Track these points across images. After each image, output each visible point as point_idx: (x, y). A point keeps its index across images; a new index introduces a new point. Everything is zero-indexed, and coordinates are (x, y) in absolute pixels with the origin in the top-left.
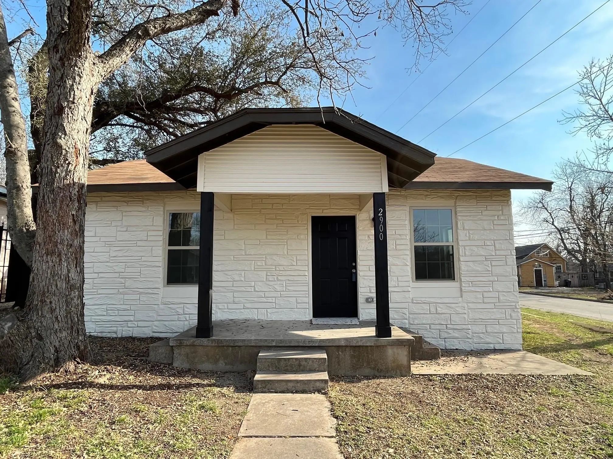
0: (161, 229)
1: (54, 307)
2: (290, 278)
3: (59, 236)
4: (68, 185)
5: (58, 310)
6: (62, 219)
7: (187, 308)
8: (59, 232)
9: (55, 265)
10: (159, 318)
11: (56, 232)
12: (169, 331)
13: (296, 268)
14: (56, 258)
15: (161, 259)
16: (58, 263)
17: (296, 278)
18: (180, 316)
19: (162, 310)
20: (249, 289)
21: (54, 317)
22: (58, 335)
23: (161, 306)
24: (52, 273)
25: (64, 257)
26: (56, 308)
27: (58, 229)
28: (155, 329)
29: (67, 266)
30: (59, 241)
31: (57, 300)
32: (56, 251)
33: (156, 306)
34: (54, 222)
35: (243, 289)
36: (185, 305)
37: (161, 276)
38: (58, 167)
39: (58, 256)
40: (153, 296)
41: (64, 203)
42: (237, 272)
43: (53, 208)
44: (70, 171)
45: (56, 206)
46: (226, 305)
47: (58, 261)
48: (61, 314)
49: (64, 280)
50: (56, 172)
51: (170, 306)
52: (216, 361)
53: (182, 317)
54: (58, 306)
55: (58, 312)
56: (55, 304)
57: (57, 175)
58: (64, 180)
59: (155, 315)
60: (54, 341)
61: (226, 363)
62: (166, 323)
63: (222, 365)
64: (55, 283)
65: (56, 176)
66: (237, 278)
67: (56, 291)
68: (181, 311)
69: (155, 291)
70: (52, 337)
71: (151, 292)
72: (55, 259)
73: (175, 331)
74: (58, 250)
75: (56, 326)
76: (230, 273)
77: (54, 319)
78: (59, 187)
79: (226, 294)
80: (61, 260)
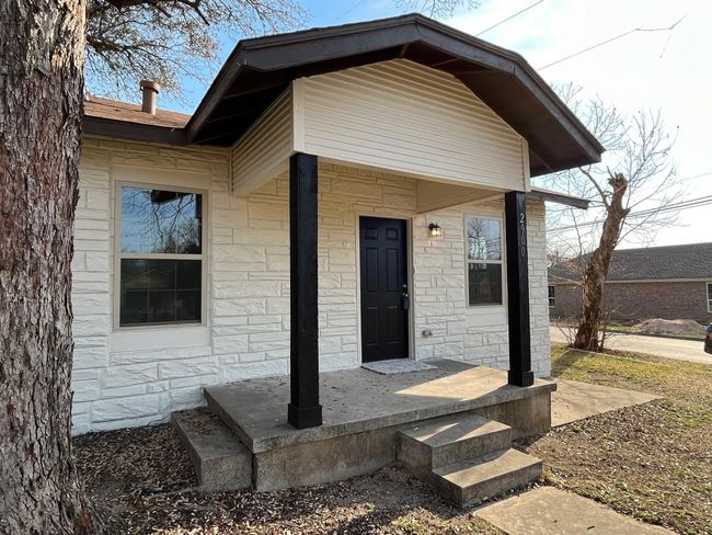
0: (105, 216)
1: (21, 419)
2: (333, 307)
3: (36, 215)
4: (62, 71)
5: (31, 427)
6: (43, 165)
7: (165, 368)
8: (35, 203)
9: (22, 300)
10: (107, 393)
11: (26, 204)
12: (129, 416)
13: (342, 292)
14: (25, 278)
15: (107, 277)
16: (31, 293)
17: (342, 308)
18: (151, 385)
19: (112, 376)
20: (274, 327)
21: (20, 448)
22: (36, 497)
23: (109, 369)
24: (17, 321)
25: (47, 276)
26: (26, 422)
27: (32, 195)
28: (99, 416)
29: (52, 302)
30: (36, 230)
31: (28, 399)
32: (27, 258)
33: (99, 371)
34: (20, 171)
35: (264, 328)
36: (161, 362)
37: (108, 311)
38: (37, 10)
39: (31, 273)
40: (90, 350)
41: (50, 121)
42: (255, 300)
43: (19, 129)
44: (67, 33)
45: (26, 123)
46: (236, 356)
47: (29, 286)
48: (39, 435)
49: (45, 340)
50: (30, 24)
51: (129, 367)
52: (333, 464)
53: (156, 386)
54: (32, 417)
55: (33, 432)
56: (23, 411)
57: (34, 33)
58: (52, 53)
59: (96, 389)
60: (30, 517)
61: (347, 464)
62: (124, 401)
63: (342, 470)
64: (20, 351)
65: (28, 34)
66: (254, 310)
67: (27, 373)
68: (152, 375)
69: (96, 341)
70: (23, 507)
71: (87, 343)
72: (24, 281)
73: (139, 414)
74: (31, 257)
75: (29, 473)
76: (243, 301)
77: (23, 455)
78: (36, 70)
79: (237, 338)
80: (37, 284)
